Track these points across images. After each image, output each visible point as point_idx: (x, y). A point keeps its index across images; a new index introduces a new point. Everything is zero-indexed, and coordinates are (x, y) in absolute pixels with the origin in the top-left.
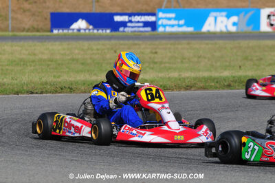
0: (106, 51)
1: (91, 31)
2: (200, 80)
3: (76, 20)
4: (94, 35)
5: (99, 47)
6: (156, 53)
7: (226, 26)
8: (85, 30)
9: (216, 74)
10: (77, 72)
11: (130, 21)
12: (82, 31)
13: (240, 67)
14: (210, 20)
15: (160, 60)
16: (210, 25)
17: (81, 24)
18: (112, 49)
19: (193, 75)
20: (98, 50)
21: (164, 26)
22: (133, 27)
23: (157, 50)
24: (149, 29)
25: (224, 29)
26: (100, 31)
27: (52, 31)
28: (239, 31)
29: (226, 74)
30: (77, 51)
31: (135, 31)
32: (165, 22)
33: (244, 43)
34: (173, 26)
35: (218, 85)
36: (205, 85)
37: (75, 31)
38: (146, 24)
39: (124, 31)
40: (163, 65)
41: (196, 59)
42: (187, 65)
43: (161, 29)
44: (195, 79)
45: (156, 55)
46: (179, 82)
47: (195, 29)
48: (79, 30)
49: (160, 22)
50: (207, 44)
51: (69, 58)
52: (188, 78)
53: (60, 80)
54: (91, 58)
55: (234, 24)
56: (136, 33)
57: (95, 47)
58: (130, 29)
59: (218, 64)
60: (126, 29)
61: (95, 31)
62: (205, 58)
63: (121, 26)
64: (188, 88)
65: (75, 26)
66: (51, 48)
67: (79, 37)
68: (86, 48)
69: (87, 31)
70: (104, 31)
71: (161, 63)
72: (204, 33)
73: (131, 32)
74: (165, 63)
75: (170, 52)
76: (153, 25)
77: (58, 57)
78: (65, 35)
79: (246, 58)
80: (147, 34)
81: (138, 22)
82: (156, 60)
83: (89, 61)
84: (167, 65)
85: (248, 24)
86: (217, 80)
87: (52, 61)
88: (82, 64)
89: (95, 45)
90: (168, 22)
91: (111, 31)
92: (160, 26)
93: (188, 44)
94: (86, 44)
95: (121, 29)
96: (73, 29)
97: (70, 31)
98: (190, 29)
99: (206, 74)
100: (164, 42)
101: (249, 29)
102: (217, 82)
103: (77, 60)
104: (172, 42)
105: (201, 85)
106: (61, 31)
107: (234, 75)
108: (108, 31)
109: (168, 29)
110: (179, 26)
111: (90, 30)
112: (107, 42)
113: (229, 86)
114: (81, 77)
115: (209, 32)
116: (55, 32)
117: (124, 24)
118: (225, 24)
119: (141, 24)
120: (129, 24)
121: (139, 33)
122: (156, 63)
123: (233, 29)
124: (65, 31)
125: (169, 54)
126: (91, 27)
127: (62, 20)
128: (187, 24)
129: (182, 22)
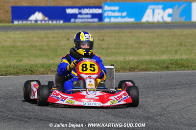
0: (60, 38)
1: (47, 22)
2: (142, 63)
3: (34, 13)
4: (50, 25)
5: (54, 35)
6: (103, 40)
7: (162, 17)
8: (41, 21)
9: (155, 58)
10: (36, 57)
11: (80, 13)
12: (39, 22)
13: (176, 52)
14: (149, 12)
15: (107, 46)
16: (148, 16)
17: (38, 16)
18: (65, 37)
19: (136, 58)
20: (53, 38)
21: (110, 17)
22: (82, 18)
23: (104, 38)
24: (96, 20)
25: (161, 20)
26: (54, 22)
27: (13, 22)
28: (174, 21)
29: (164, 57)
30: (35, 39)
31: (84, 22)
32: (110, 14)
33: (178, 31)
34: (117, 17)
35: (157, 67)
36: (147, 66)
37: (33, 22)
38: (94, 16)
39: (75, 22)
40: (109, 51)
41: (137, 45)
42: (130, 50)
43: (106, 20)
44: (138, 62)
45: (103, 42)
46: (124, 65)
47: (136, 20)
48: (36, 21)
49: (106, 14)
50: (147, 32)
51: (29, 44)
52: (132, 61)
53: (22, 64)
54: (47, 45)
55: (169, 15)
56: (86, 24)
57: (50, 36)
58: (80, 20)
59: (157, 49)
60: (77, 20)
61: (50, 22)
62: (145, 44)
63: (73, 18)
64: (132, 69)
65: (33, 18)
66: (12, 36)
67: (36, 27)
68: (42, 36)
69: (43, 22)
70: (58, 22)
71: (108, 49)
72: (144, 23)
73: (81, 22)
74: (111, 49)
75: (115, 39)
76: (100, 17)
77: (19, 44)
78: (24, 25)
79: (181, 45)
80: (95, 24)
81: (87, 14)
82: (104, 46)
83: (46, 47)
84: (113, 50)
85: (181, 15)
86: (156, 63)
87: (14, 48)
88: (40, 50)
89: (51, 34)
90: (113, 14)
91: (64, 22)
92: (106, 17)
93: (131, 32)
94: (43, 33)
95: (72, 20)
96: (31, 21)
97: (29, 22)
98: (132, 20)
99: (148, 58)
100: (110, 30)
101: (183, 19)
102: (157, 65)
103: (36, 47)
104: (117, 30)
105: (144, 67)
106: (20, 22)
107: (171, 58)
108: (61, 22)
109: (113, 20)
110: (122, 17)
111: (45, 21)
112: (60, 31)
113: (167, 68)
114: (39, 61)
115: (148, 23)
116: (16, 23)
117: (75, 16)
118: (161, 15)
119: (90, 16)
120: (79, 16)
121: (89, 24)
122: (103, 49)
123: (169, 20)
124: (25, 22)
125: (115, 41)
126: (46, 19)
127: (21, 13)
128: (129, 16)
129: (124, 14)
